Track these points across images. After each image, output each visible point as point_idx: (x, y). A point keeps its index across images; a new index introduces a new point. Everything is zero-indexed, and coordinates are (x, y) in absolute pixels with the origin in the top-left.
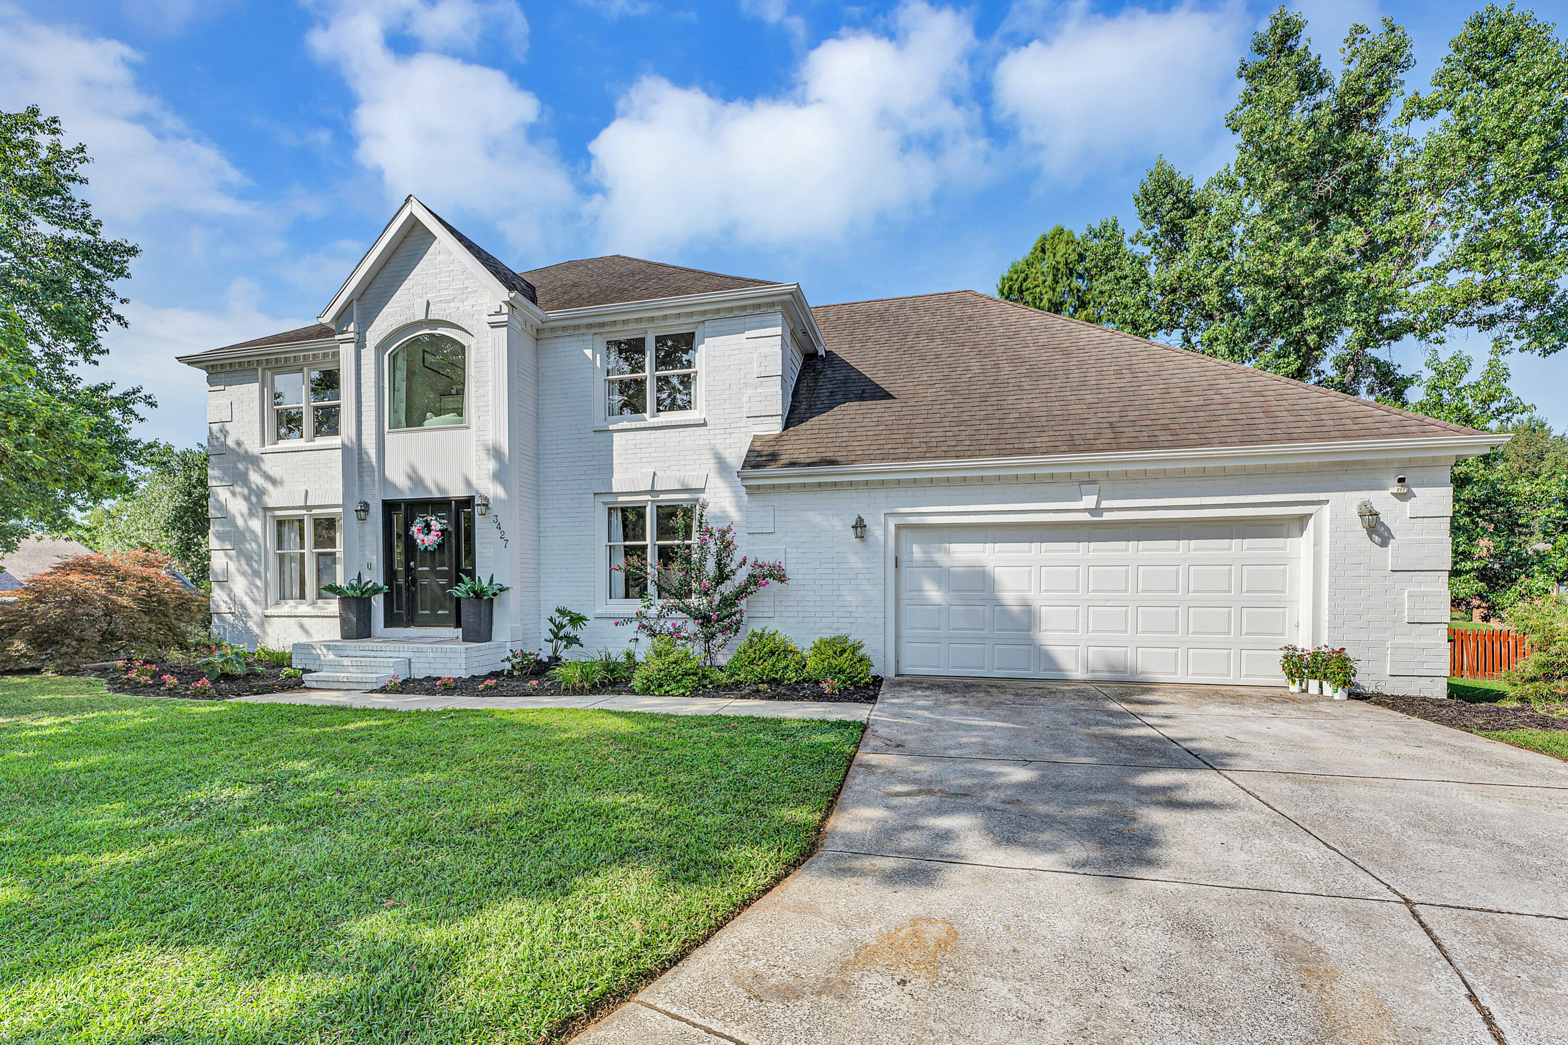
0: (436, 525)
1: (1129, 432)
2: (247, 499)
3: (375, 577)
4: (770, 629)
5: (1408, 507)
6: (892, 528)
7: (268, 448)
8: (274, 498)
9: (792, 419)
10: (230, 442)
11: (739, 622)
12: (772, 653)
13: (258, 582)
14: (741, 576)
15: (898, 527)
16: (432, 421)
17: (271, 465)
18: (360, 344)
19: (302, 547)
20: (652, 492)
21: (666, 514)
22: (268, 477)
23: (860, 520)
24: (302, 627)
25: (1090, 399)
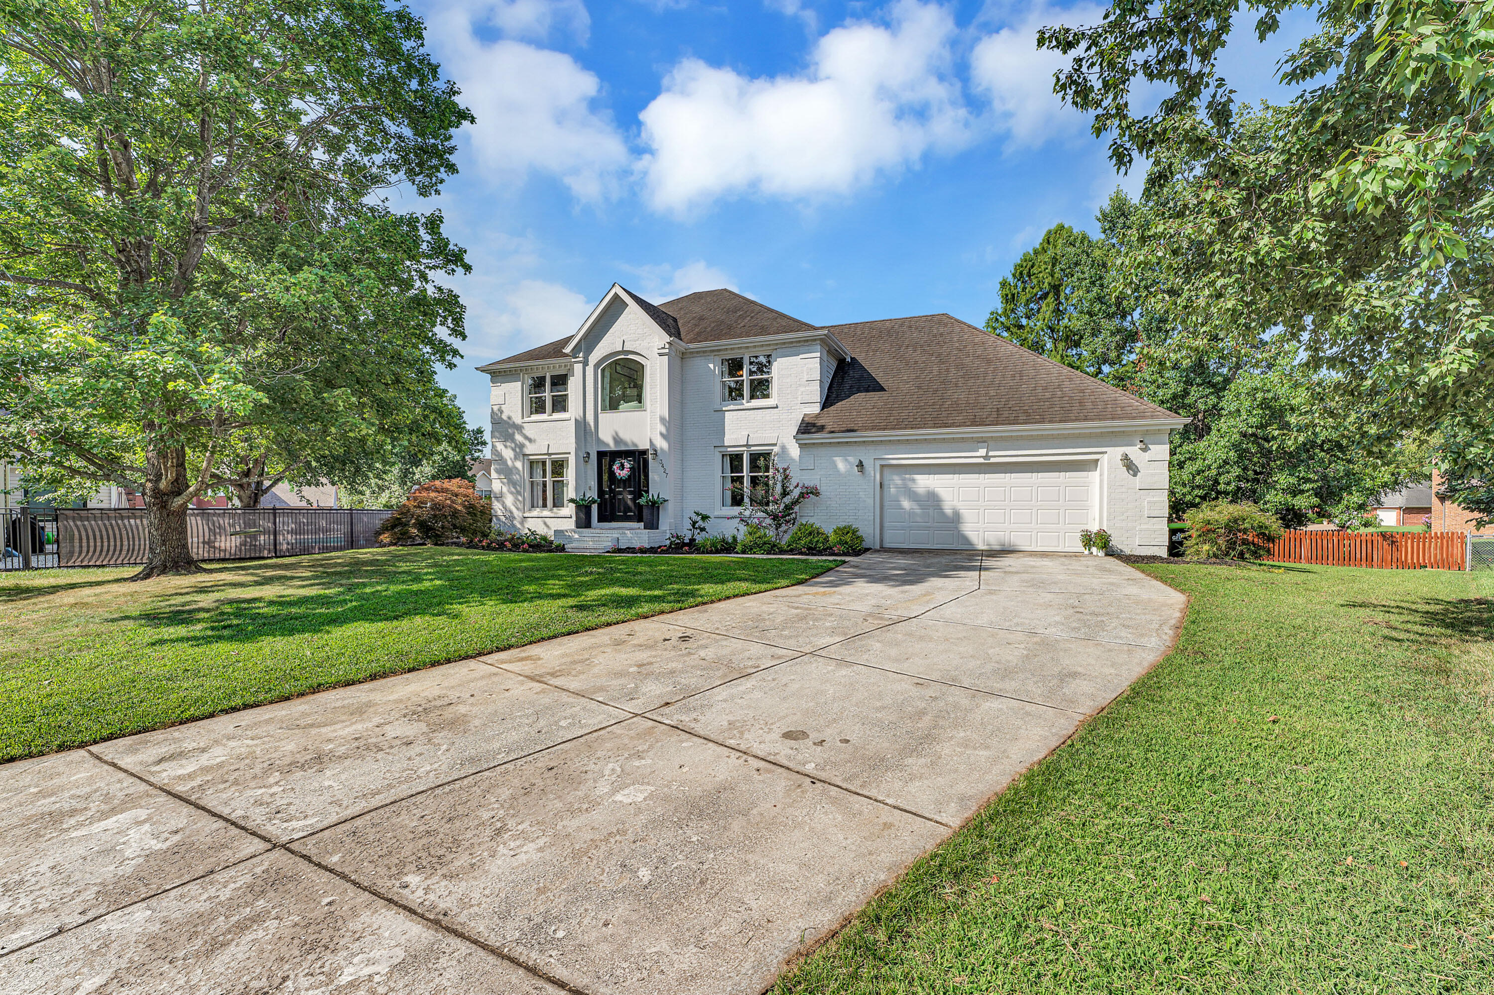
0: (627, 465)
1: (1006, 414)
2: (514, 450)
3: (593, 494)
4: (811, 521)
5: (1147, 456)
6: (878, 468)
7: (526, 419)
8: (530, 449)
9: (827, 404)
10: (504, 417)
11: (794, 519)
12: (810, 534)
13: (520, 498)
14: (796, 493)
15: (882, 466)
16: (623, 406)
17: (529, 430)
18: (585, 363)
19: (544, 476)
20: (747, 445)
21: (754, 458)
22: (527, 438)
23: (861, 462)
24: (545, 523)
25: (992, 393)
